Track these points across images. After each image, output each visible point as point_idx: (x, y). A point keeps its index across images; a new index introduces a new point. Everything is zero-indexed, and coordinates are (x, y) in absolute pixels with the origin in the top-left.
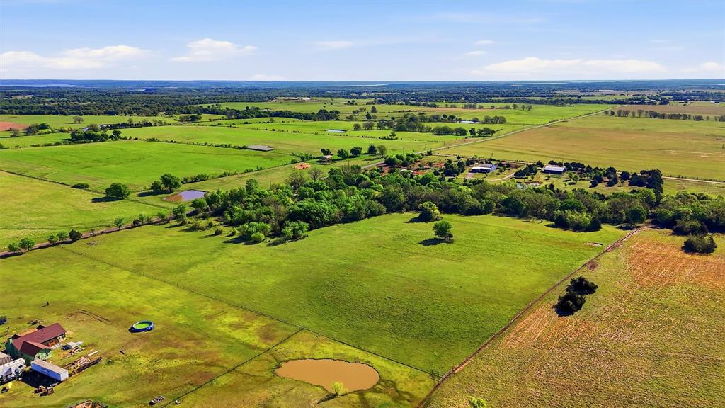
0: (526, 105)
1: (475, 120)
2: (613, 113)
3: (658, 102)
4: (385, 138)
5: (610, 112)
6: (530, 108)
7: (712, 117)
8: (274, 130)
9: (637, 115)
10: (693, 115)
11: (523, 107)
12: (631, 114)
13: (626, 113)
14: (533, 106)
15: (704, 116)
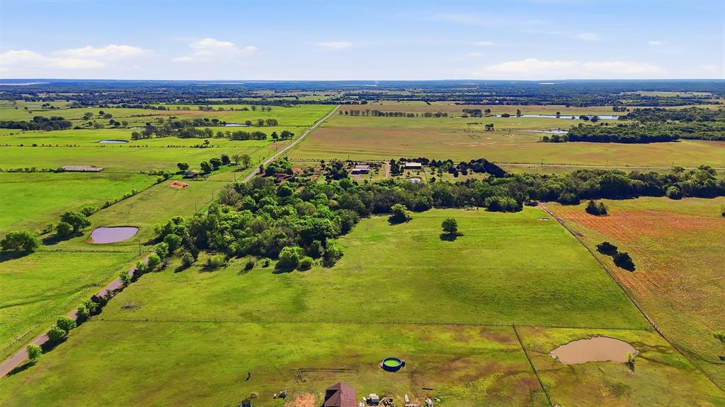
0: (266, 107)
1: (248, 124)
2: (347, 113)
3: (360, 102)
4: (197, 146)
5: (344, 112)
6: (269, 110)
7: (420, 114)
8: (35, 145)
9: (366, 114)
10: (407, 113)
11: (263, 109)
12: (361, 113)
13: (357, 113)
14: (272, 107)
15: (415, 114)
